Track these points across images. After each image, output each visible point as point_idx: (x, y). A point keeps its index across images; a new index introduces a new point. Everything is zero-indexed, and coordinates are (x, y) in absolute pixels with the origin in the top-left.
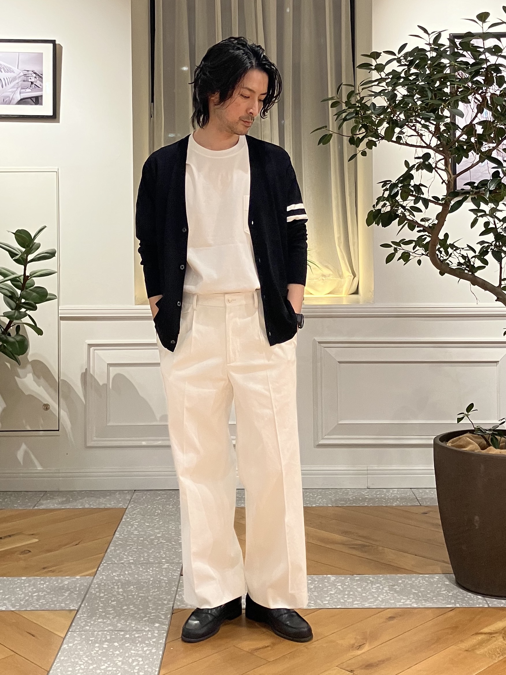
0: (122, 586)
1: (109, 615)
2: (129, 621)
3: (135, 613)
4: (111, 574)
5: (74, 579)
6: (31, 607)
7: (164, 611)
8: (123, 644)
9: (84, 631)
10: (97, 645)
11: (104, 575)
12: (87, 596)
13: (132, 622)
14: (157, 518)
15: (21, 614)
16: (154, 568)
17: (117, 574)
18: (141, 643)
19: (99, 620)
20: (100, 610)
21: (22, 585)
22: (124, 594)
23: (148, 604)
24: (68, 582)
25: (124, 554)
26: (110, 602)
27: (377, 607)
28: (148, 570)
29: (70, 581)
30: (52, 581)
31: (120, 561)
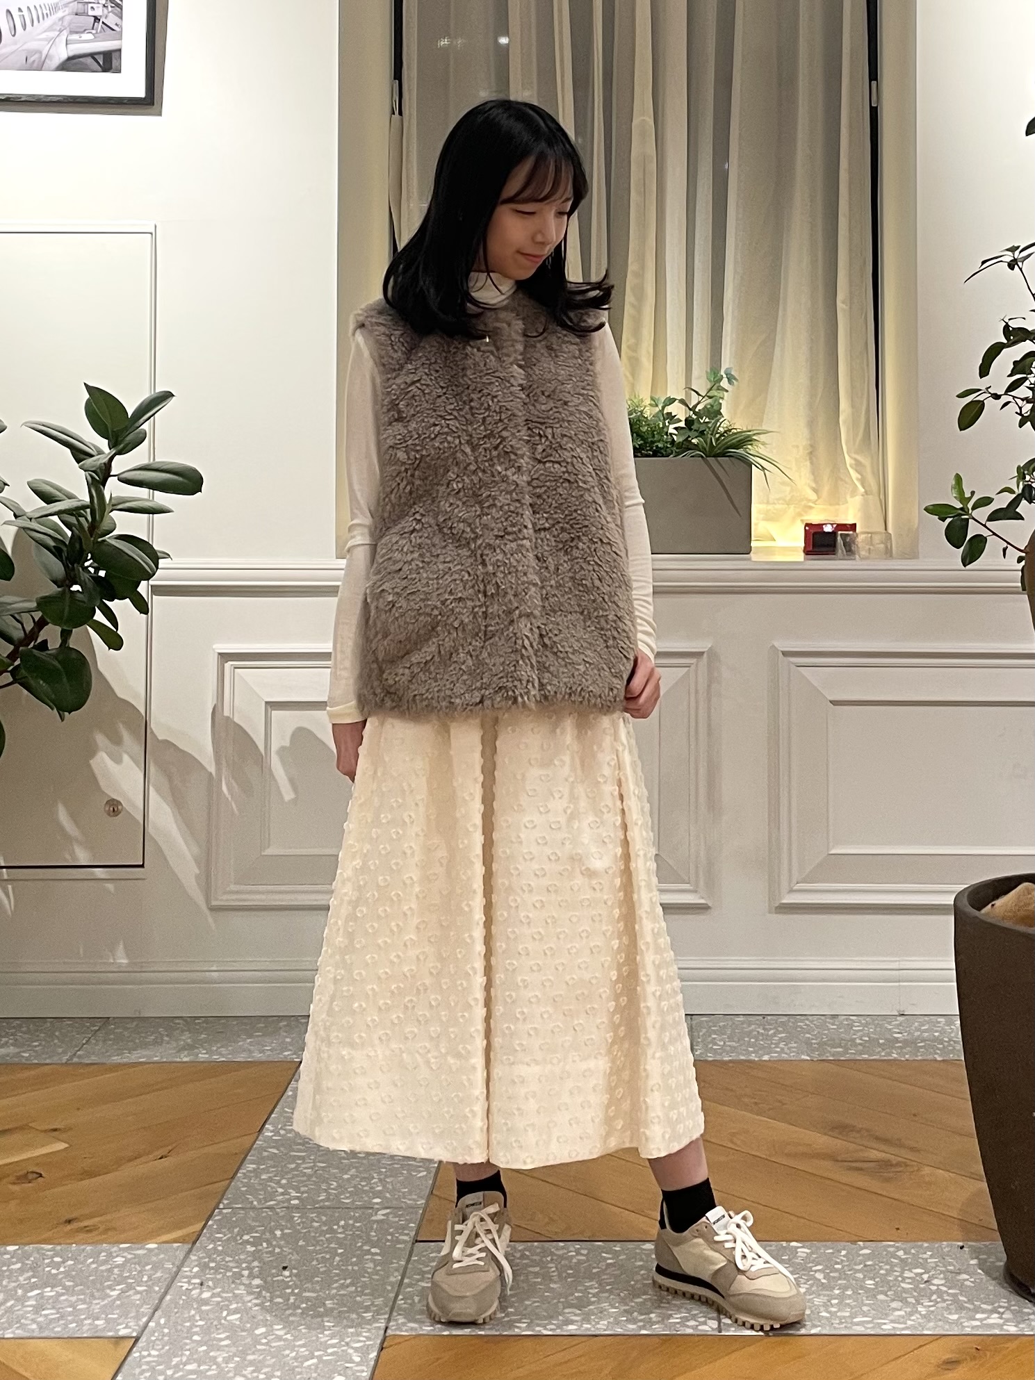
1: (218, 1350)
3: (286, 1348)
4: (238, 1238)
5: (141, 1252)
6: (17, 1328)
7: (362, 1341)
11: (220, 1239)
12: (168, 1297)
13: (273, 1371)
16: (351, 1222)
17: (251, 1237)
19: (189, 1367)
20: (196, 1338)
21: (5, 1268)
22: (264, 1292)
23: (323, 1321)
24: (124, 1259)
25: (278, 1183)
26: (225, 1313)
27: (915, 1332)
28: (335, 1227)
29: (129, 1256)
30: (82, 1258)
31: (266, 1202)
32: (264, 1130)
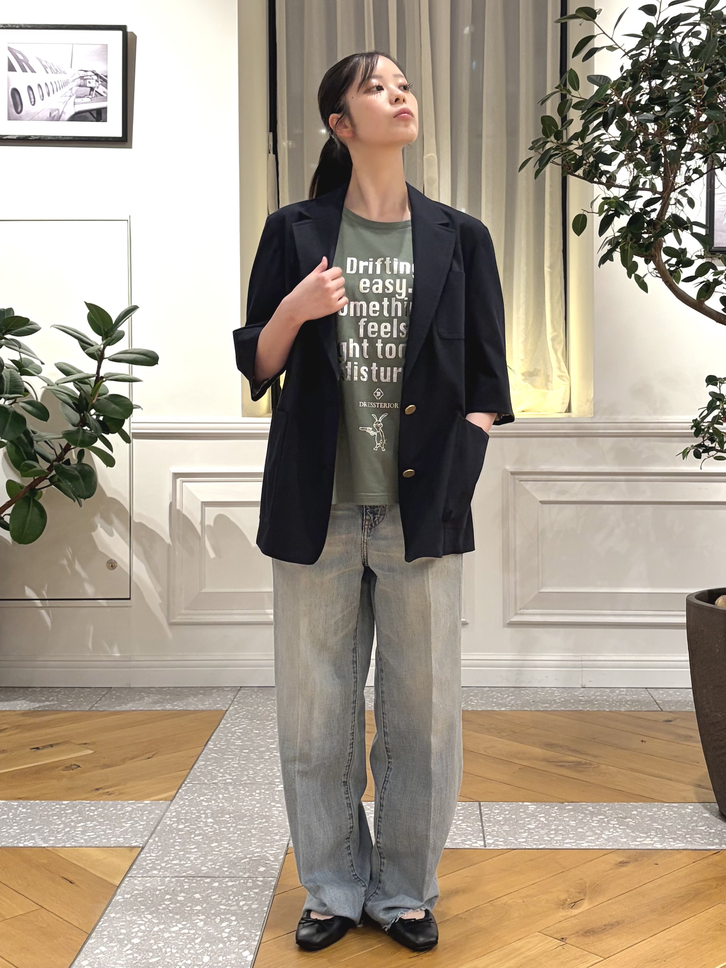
0: (212, 814)
1: (190, 854)
2: (219, 864)
3: (230, 853)
4: (197, 798)
5: (141, 805)
6: (73, 842)
7: (274, 850)
8: (208, 896)
9: (150, 877)
10: (168, 897)
11: (187, 799)
12: (159, 828)
13: (224, 864)
14: (271, 724)
15: (56, 853)
16: (263, 791)
17: (205, 798)
18: (235, 894)
19: (174, 862)
20: (177, 848)
21: (63, 812)
22: (215, 826)
24: (131, 808)
25: (219, 771)
27: (601, 847)
28: (254, 793)
29: (135, 807)
30: (107, 807)
31: (212, 780)
32: (208, 744)
